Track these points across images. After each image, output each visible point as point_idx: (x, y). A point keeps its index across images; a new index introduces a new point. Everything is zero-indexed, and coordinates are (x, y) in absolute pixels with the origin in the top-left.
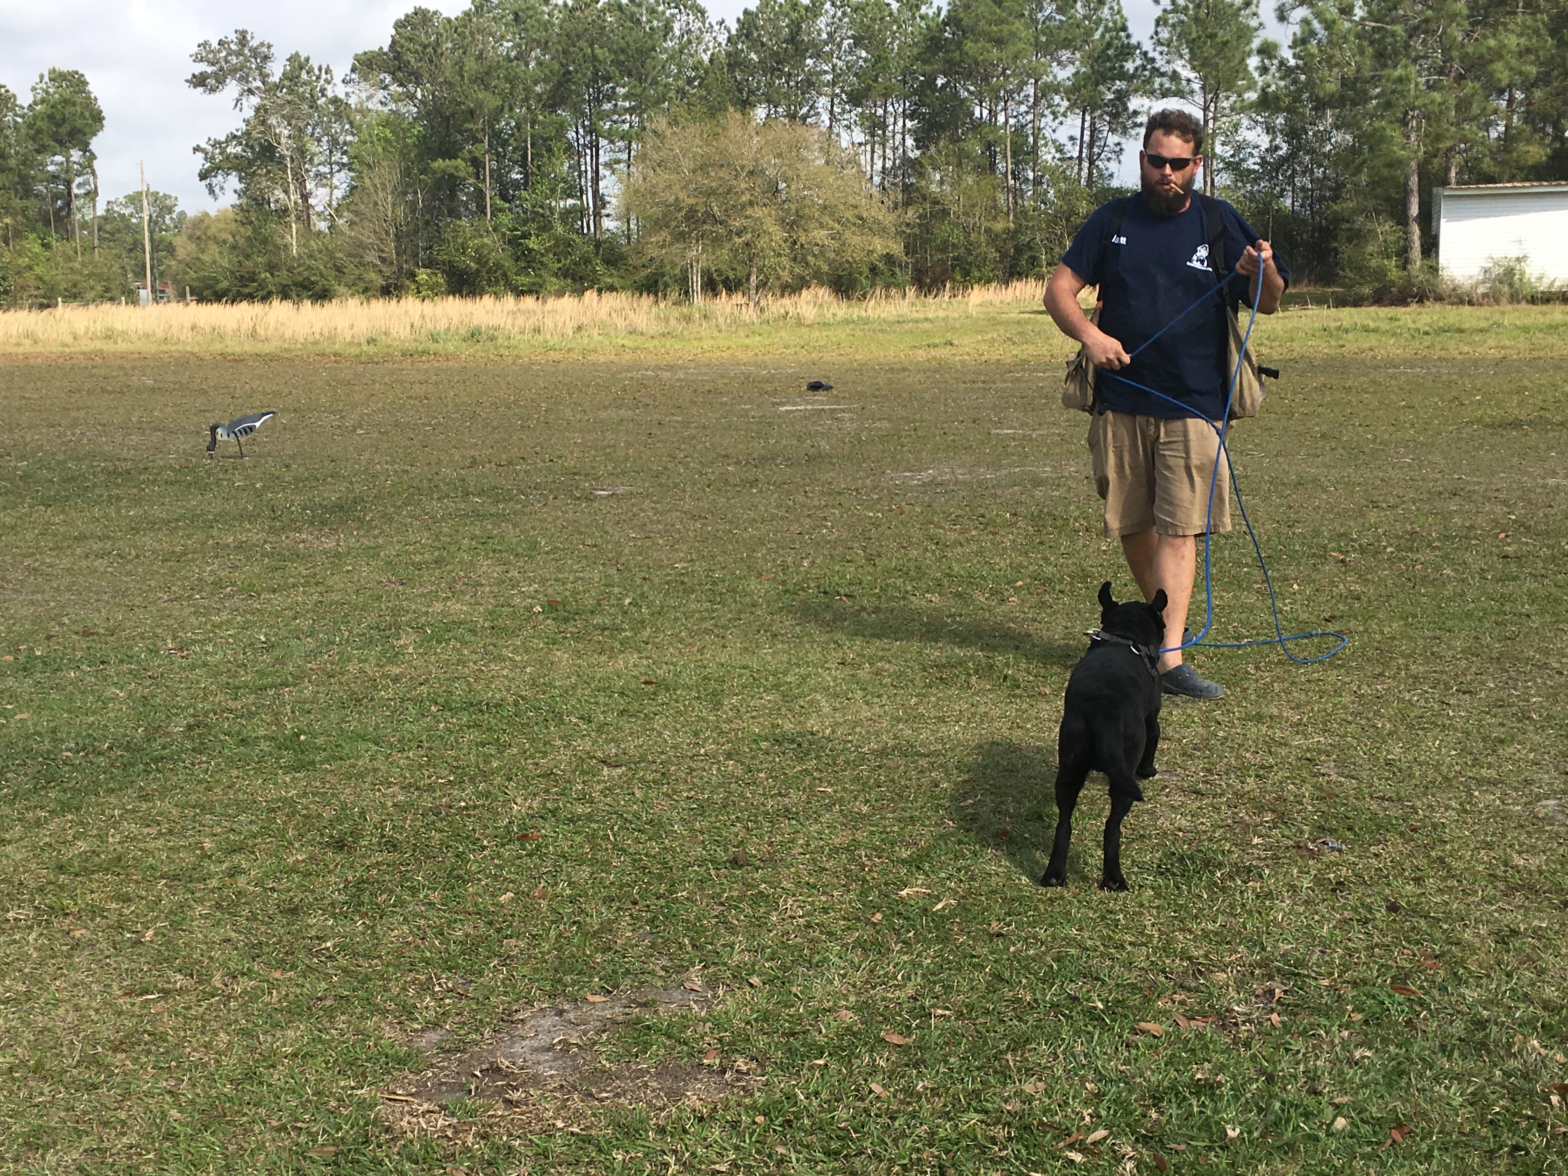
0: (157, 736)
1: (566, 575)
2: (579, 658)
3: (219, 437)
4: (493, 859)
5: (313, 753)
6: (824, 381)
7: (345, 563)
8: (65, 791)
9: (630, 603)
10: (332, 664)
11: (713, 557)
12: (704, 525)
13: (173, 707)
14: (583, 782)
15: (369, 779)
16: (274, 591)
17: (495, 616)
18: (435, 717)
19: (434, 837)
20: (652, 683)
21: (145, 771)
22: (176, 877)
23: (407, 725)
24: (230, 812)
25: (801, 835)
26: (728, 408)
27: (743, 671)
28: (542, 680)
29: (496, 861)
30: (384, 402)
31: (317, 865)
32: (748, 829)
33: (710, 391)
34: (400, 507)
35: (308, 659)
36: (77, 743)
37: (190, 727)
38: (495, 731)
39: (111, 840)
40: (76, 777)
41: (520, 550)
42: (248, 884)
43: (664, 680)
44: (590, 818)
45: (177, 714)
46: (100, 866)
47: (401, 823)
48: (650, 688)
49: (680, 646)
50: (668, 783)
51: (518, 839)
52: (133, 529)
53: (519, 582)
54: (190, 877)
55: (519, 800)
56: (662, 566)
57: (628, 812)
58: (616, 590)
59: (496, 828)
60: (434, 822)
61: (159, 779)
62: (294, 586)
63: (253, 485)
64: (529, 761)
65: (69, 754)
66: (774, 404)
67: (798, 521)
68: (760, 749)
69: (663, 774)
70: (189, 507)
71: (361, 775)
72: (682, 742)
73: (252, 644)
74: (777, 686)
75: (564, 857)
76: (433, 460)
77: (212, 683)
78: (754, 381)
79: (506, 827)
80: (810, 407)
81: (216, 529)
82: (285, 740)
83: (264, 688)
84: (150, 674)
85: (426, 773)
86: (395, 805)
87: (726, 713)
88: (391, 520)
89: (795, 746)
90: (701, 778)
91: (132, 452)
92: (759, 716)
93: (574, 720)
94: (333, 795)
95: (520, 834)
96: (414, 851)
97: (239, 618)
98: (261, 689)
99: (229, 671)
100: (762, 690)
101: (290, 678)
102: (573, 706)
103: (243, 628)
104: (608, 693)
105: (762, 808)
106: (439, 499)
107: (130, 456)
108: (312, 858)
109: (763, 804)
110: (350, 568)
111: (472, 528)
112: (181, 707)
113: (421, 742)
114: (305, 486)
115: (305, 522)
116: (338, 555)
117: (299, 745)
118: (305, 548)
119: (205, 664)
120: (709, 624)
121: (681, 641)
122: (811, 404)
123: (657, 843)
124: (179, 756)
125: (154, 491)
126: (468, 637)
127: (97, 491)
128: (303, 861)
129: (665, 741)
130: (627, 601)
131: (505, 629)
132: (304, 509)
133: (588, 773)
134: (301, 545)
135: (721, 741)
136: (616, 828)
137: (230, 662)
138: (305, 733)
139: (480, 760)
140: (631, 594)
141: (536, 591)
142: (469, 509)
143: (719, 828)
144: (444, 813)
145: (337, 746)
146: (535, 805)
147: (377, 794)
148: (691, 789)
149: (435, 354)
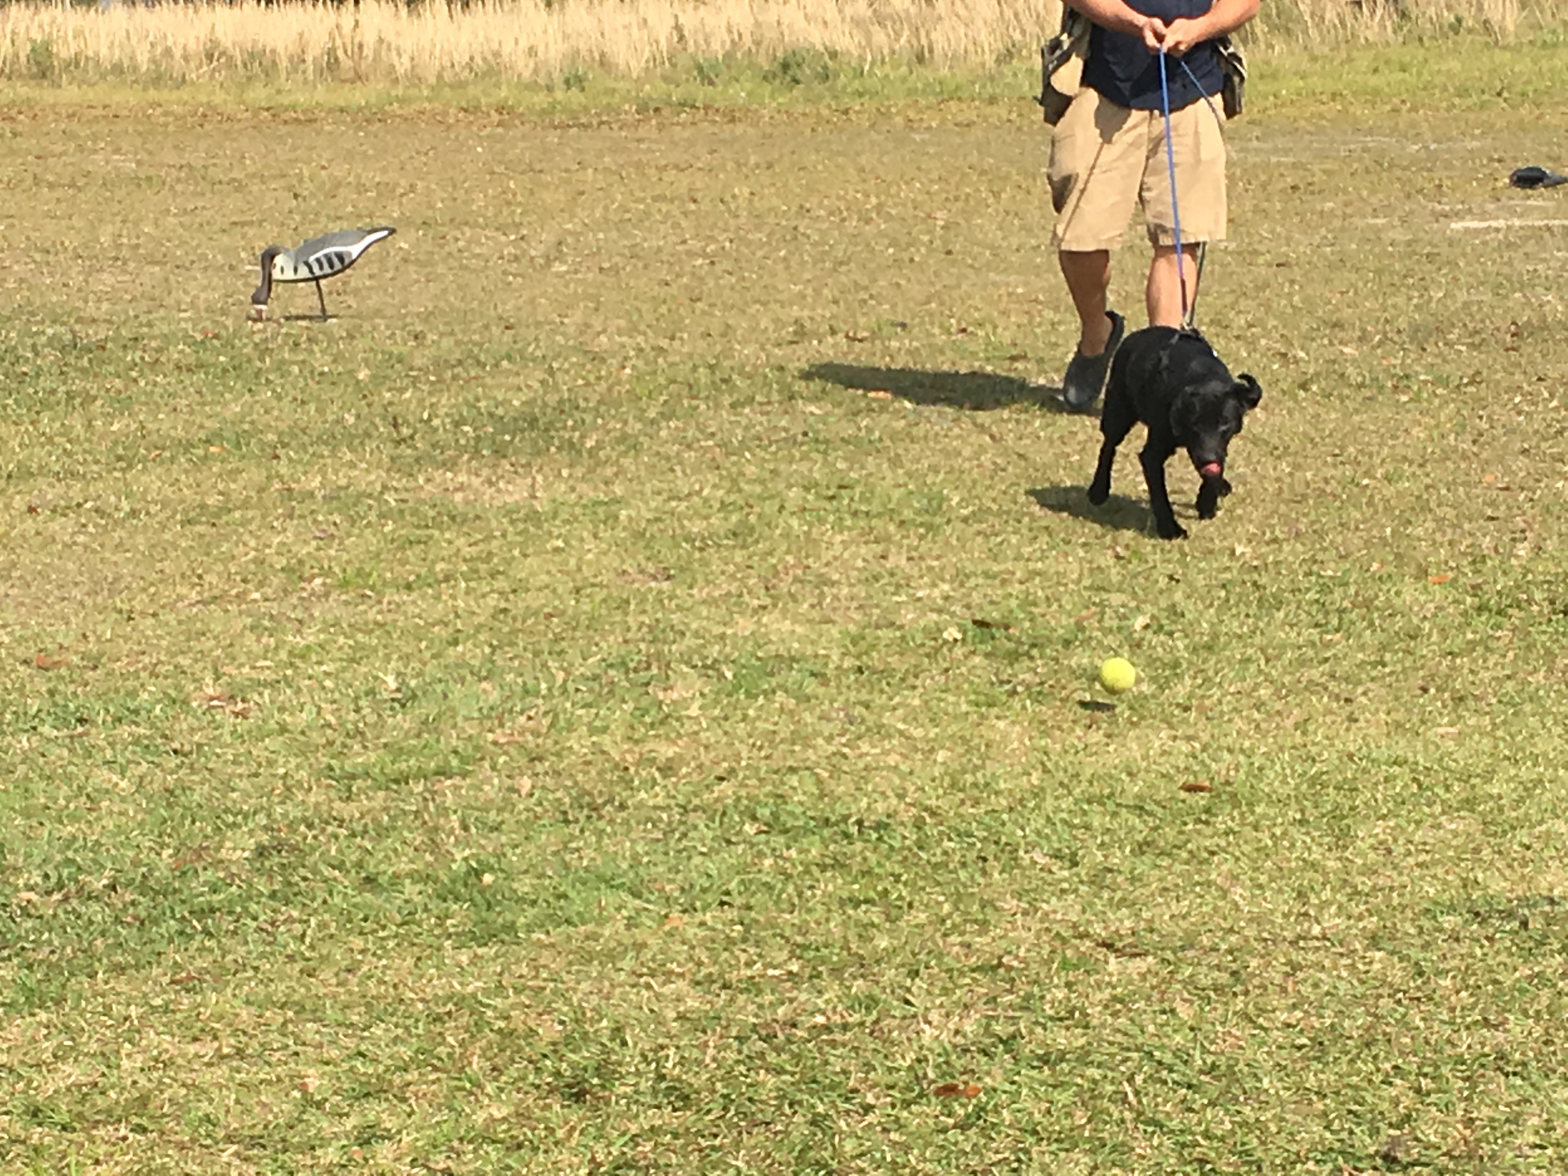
0: (199, 866)
1: (1009, 565)
2: (1045, 734)
3: (276, 274)
4: (885, 1130)
5: (510, 910)
6: (1547, 168)
7: (550, 533)
8: (30, 967)
9: (1147, 627)
10: (536, 734)
11: (1320, 534)
12: (1297, 467)
13: (227, 811)
14: (1069, 985)
15: (627, 964)
16: (409, 587)
17: (863, 645)
18: (752, 845)
19: (763, 1084)
20: (1202, 789)
21: (181, 933)
22: (256, 1142)
23: (697, 860)
24: (355, 1018)
25: (1535, 1109)
26: (1337, 223)
27: (1396, 769)
28: (969, 778)
29: (894, 1136)
30: (606, 208)
31: (533, 1129)
32: (1418, 1091)
33: (1294, 188)
34: (653, 422)
35: (488, 724)
36: (46, 876)
37: (261, 852)
38: (879, 877)
39: (125, 1063)
40: (50, 942)
41: (907, 514)
42: (396, 1160)
43: (1228, 783)
44: (1084, 1057)
45: (235, 825)
46: (109, 1112)
47: (696, 1053)
48: (1201, 799)
49: (1256, 715)
50: (1246, 993)
51: (937, 1093)
52: (119, 458)
53: (909, 578)
54: (283, 1140)
55: (934, 1016)
56: (1211, 552)
57: (1162, 1048)
58: (1116, 599)
59: (890, 1070)
60: (762, 1055)
61: (211, 951)
62: (447, 579)
63: (352, 373)
64: (954, 939)
65: (32, 896)
66: (1438, 216)
67: (1501, 460)
68: (1441, 930)
69: (1234, 973)
70: (228, 415)
71: (611, 956)
72: (1272, 912)
73: (371, 692)
74: (1469, 804)
75: (1035, 1132)
76: (716, 328)
77: (298, 767)
78: (1391, 166)
79: (910, 1068)
80: (1517, 222)
81: (284, 461)
82: (453, 881)
83: (402, 779)
84: (176, 745)
85: (743, 957)
86: (681, 1017)
87: (1362, 854)
88: (636, 447)
89: (1515, 924)
90: (1316, 986)
91: (105, 306)
92: (1435, 863)
93: (1042, 861)
94: (554, 992)
95: (941, 1084)
96: (726, 1109)
97: (341, 640)
98: (397, 781)
99: (331, 743)
100: (1437, 809)
101: (455, 762)
102: (1038, 833)
103: (352, 660)
104: (1111, 806)
105: (1448, 1050)
106: (733, 406)
107: (100, 315)
108: (522, 1115)
109: (1449, 1041)
110: (560, 543)
111: (804, 467)
112: (240, 812)
113: (728, 893)
114: (455, 378)
115: (463, 450)
116: (534, 517)
117: (481, 892)
118: (467, 502)
119: (283, 729)
120: (1315, 673)
121: (1259, 706)
122: (1521, 216)
123: (1227, 1111)
124: (246, 909)
125: (155, 384)
126: (811, 686)
127: (44, 383)
128: (504, 1119)
129: (1236, 907)
130: (1140, 622)
131: (886, 672)
132: (457, 424)
133: (1076, 967)
134: (458, 497)
135: (1356, 912)
136: (1139, 1079)
137: (329, 726)
138: (491, 869)
139: (852, 936)
140: (1147, 607)
141: (946, 598)
142: (797, 430)
143: (1356, 1088)
144: (781, 1037)
145: (559, 897)
146: (969, 1027)
147: (645, 993)
148: (1294, 1006)
149: (706, 108)
